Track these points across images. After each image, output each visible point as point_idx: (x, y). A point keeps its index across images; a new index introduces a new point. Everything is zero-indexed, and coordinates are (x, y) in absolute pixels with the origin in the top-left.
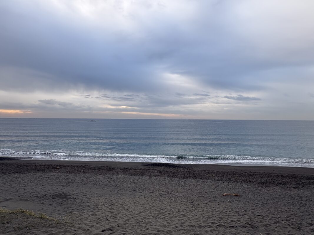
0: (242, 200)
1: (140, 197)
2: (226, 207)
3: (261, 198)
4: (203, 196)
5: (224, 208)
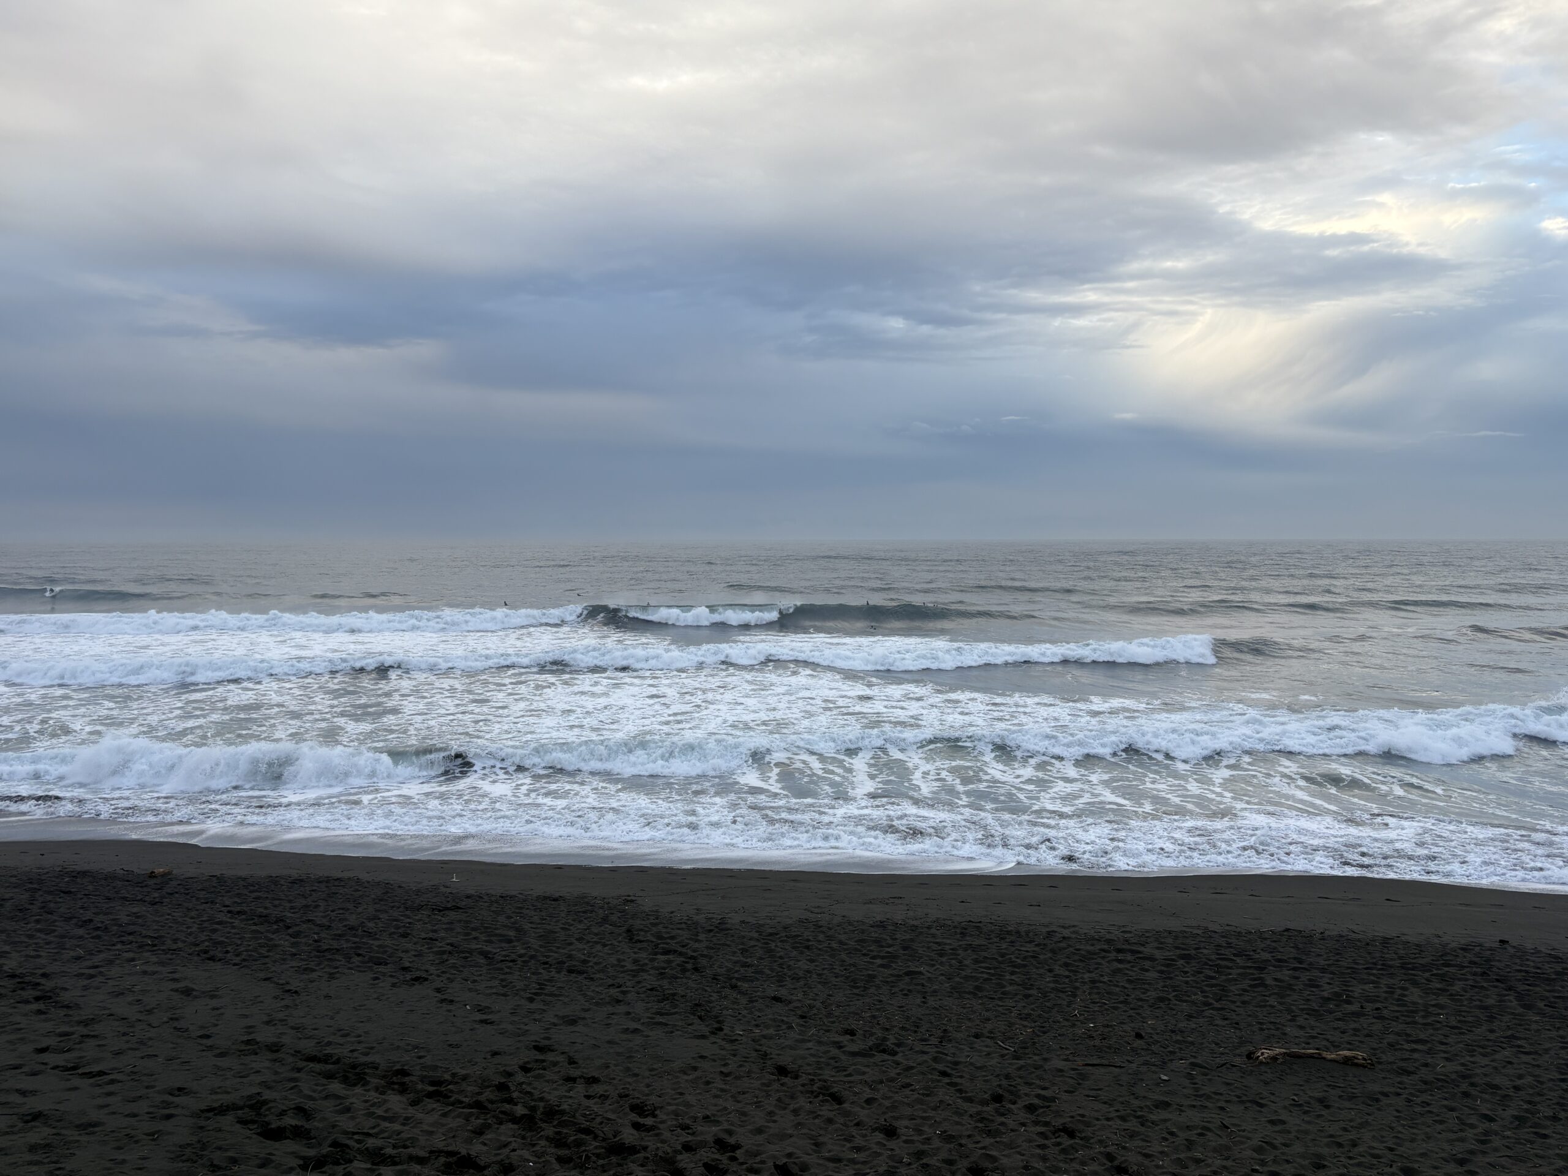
0: (1386, 1095)
1: (695, 1069)
2: (1279, 1140)
3: (1520, 1077)
4: (1117, 1060)
5: (1259, 1150)
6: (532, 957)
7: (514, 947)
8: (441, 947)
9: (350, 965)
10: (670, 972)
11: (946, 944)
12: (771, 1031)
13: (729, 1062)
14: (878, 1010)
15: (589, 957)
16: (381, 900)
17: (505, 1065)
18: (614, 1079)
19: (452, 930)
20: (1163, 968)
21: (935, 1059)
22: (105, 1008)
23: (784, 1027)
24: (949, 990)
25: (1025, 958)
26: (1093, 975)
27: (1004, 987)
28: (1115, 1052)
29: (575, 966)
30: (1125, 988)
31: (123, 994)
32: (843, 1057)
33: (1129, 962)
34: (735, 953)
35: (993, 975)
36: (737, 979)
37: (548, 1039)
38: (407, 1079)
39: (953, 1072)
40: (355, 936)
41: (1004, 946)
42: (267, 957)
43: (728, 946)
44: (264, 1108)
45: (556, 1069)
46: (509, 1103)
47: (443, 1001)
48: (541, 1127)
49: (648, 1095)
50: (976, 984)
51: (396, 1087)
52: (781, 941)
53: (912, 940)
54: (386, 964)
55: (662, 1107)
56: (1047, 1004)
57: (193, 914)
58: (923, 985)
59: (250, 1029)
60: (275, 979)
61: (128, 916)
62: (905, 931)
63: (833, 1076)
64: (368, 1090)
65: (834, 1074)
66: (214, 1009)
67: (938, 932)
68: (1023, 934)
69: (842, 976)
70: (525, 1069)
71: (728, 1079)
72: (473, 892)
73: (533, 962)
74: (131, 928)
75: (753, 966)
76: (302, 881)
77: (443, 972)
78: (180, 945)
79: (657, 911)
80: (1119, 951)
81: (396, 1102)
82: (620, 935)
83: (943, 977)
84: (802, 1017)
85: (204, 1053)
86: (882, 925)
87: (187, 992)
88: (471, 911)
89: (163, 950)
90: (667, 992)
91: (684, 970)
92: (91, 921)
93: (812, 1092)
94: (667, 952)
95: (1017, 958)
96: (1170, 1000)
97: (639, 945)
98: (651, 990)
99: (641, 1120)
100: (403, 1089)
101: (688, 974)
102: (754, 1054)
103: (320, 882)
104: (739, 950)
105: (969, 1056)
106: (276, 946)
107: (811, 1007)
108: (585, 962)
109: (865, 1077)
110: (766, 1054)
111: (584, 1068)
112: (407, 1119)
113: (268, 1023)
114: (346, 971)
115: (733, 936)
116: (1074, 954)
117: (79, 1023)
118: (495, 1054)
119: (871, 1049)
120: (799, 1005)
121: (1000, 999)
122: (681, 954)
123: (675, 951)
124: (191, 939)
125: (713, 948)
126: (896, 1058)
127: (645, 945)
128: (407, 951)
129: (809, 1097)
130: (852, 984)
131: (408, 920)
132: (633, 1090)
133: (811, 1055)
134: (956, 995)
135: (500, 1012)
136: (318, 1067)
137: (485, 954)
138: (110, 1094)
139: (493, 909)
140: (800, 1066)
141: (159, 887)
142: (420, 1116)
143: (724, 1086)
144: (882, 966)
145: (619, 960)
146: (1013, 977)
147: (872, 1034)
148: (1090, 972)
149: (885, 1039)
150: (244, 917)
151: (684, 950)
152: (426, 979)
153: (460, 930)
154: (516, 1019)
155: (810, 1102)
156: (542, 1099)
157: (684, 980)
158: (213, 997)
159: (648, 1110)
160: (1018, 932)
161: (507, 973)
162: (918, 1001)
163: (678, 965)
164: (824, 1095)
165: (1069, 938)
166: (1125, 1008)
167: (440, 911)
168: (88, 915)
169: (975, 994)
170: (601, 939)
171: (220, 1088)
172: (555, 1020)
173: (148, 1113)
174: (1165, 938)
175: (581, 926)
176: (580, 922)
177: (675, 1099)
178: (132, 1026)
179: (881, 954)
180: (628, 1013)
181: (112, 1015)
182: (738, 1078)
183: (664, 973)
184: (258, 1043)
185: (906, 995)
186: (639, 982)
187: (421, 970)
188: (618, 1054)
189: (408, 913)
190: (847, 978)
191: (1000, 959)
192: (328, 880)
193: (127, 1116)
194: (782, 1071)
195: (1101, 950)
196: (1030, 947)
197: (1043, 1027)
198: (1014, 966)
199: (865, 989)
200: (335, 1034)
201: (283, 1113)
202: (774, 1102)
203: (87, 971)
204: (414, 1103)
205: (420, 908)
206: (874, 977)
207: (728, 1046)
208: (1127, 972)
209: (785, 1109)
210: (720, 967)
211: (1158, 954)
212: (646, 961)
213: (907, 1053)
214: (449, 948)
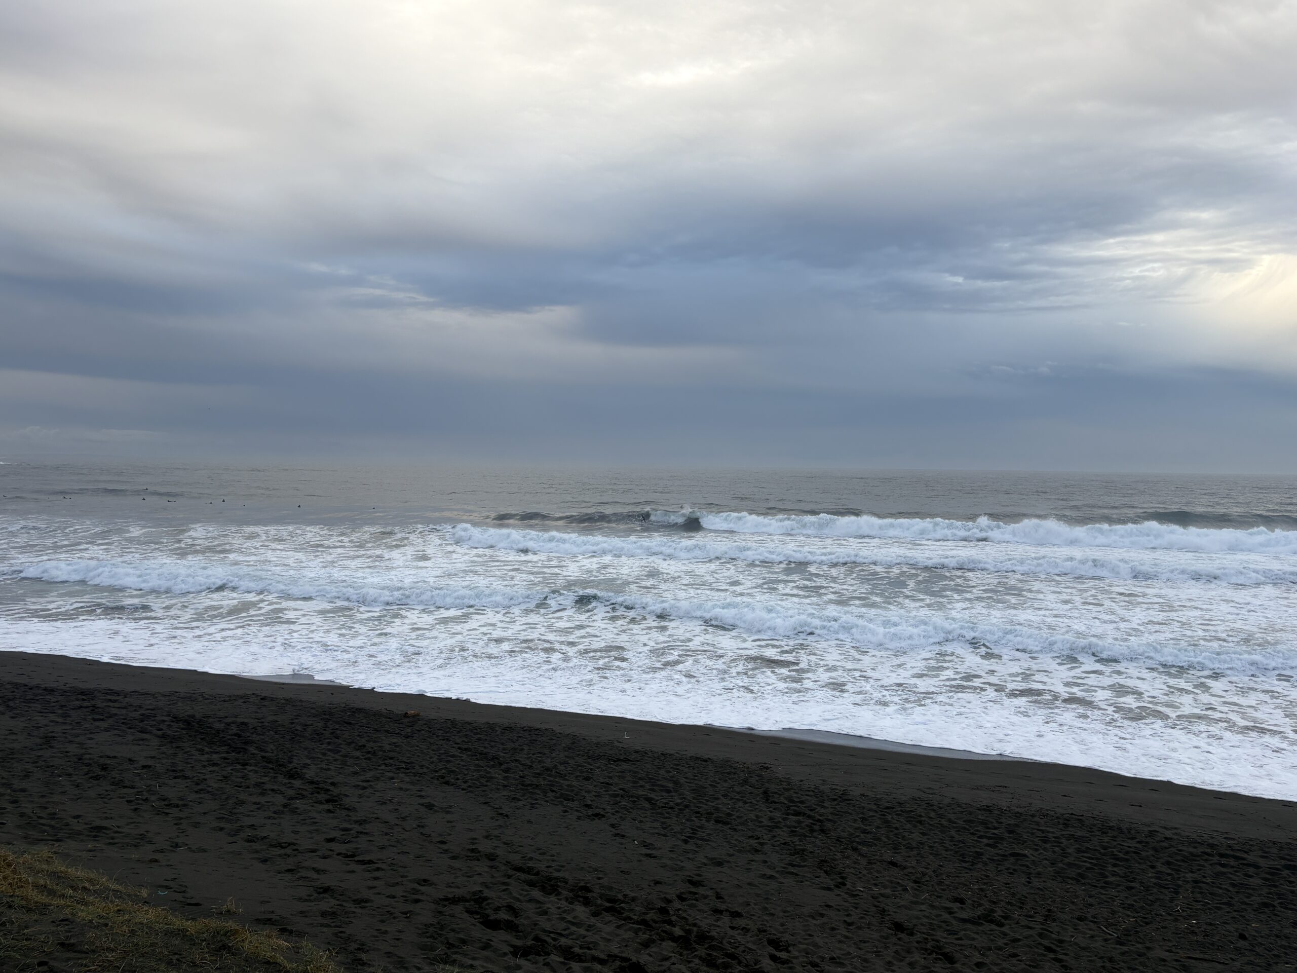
6: (687, 806)
7: (672, 796)
8: (615, 791)
9: (547, 799)
10: (801, 831)
11: (1048, 832)
12: (888, 891)
13: (852, 913)
14: (985, 884)
15: (732, 811)
16: (569, 749)
17: (666, 893)
18: (754, 915)
19: (623, 777)
20: (1268, 876)
21: (1040, 935)
22: (374, 813)
23: (900, 888)
24: (1052, 873)
25: (1127, 853)
26: (1195, 875)
27: (1106, 877)
28: (1218, 949)
29: (721, 817)
30: (1229, 891)
31: (385, 803)
32: (954, 922)
33: (1232, 867)
34: (855, 820)
35: (1095, 865)
36: (858, 843)
37: (699, 875)
38: (589, 895)
39: (1058, 949)
40: (550, 776)
41: (1106, 839)
42: (486, 786)
43: (851, 814)
44: (485, 903)
45: (706, 901)
46: (669, 925)
47: (617, 835)
48: (695, 948)
49: (782, 933)
50: (1080, 871)
51: (581, 899)
52: (897, 815)
53: (1017, 825)
54: (573, 801)
55: (794, 945)
56: (1150, 897)
57: (434, 747)
58: (1028, 867)
59: (474, 840)
60: (492, 804)
61: (390, 744)
62: (1009, 817)
63: (945, 938)
64: (560, 900)
65: (945, 936)
66: (448, 822)
67: (1041, 821)
68: (1125, 830)
69: (951, 850)
70: (681, 898)
71: (851, 927)
72: (640, 748)
73: (687, 810)
74: (391, 754)
75: (871, 833)
76: (511, 728)
77: (617, 812)
78: (425, 770)
79: (788, 779)
80: (1222, 855)
81: (581, 911)
82: (758, 795)
83: (1047, 862)
84: (915, 882)
85: (442, 855)
86: (988, 809)
87: (430, 807)
88: (638, 764)
89: (414, 773)
90: (798, 847)
91: (812, 831)
92: (364, 746)
93: (926, 950)
94: (797, 814)
95: (1120, 852)
96: (1274, 906)
97: (774, 806)
98: (785, 844)
99: (778, 954)
100: (587, 902)
101: (815, 834)
102: (874, 909)
103: (524, 731)
104: (860, 818)
105: (1072, 936)
106: (492, 778)
107: (924, 874)
108: (729, 815)
109: (975, 943)
110: (884, 910)
111: (729, 903)
112: (590, 926)
113: (487, 837)
114: (543, 803)
115: (854, 806)
116: (1177, 854)
117: (356, 822)
118: (657, 883)
119: (979, 918)
120: (914, 871)
121: (1102, 887)
122: (809, 817)
123: (804, 814)
124: (432, 767)
125: (837, 815)
126: (1003, 929)
127: (777, 806)
128: (588, 792)
129: (924, 954)
130: (961, 858)
131: (590, 767)
132: (770, 927)
133: (924, 916)
134: (1059, 879)
135: (660, 849)
136: (523, 876)
137: (649, 800)
138: (376, 879)
139: (656, 763)
140: (915, 925)
141: (410, 724)
142: (599, 925)
143: (847, 934)
144: (988, 845)
145: (757, 816)
146: (1115, 869)
147: (980, 905)
148: (1192, 872)
149: (993, 911)
150: (469, 753)
151: (812, 813)
152: (604, 816)
153: (631, 779)
154: (674, 856)
155: (925, 958)
156: (695, 925)
157: (813, 839)
158: (448, 812)
159: (783, 946)
160: (1119, 828)
161: (667, 818)
162: (1024, 880)
163: (807, 826)
164: (937, 953)
165: (1171, 839)
166: (1228, 910)
167: (614, 761)
168: (363, 741)
169: (1078, 881)
170: (742, 797)
171: (453, 883)
172: (705, 861)
173: (403, 896)
174: (1269, 847)
175: (726, 785)
176: (726, 781)
177: (806, 939)
178: (392, 829)
179: (988, 835)
180: (765, 862)
181: (378, 818)
182: (860, 928)
183: (795, 831)
184: (479, 852)
185: (1011, 873)
186: (774, 836)
187: (600, 808)
188: (758, 895)
189: (589, 760)
190: (956, 852)
191: (1102, 851)
192: (529, 730)
193: (388, 897)
194: (898, 927)
195: (1202, 852)
196: (1133, 844)
197: (1146, 918)
198: (1117, 859)
199: (973, 864)
200: (535, 852)
201: (498, 909)
202: (893, 954)
203: (360, 783)
204: (595, 914)
205: (599, 757)
206: (982, 854)
207: (850, 899)
208: (1230, 876)
209: (902, 961)
210: (843, 831)
211: (1262, 862)
212: (780, 820)
213: (1013, 926)
214: (621, 792)
